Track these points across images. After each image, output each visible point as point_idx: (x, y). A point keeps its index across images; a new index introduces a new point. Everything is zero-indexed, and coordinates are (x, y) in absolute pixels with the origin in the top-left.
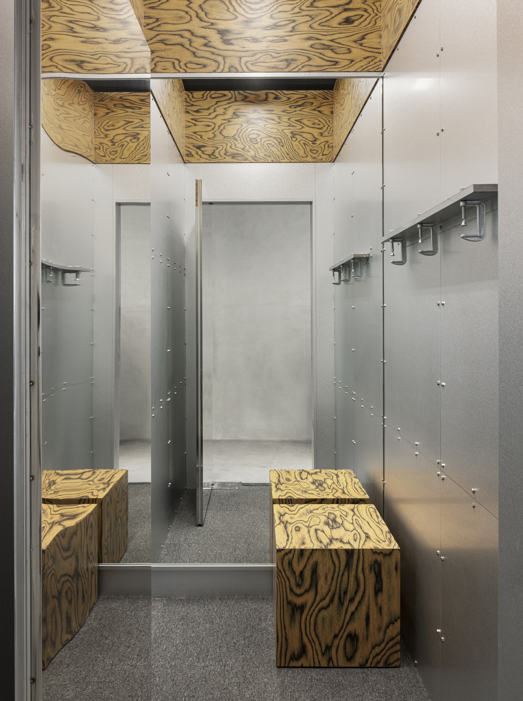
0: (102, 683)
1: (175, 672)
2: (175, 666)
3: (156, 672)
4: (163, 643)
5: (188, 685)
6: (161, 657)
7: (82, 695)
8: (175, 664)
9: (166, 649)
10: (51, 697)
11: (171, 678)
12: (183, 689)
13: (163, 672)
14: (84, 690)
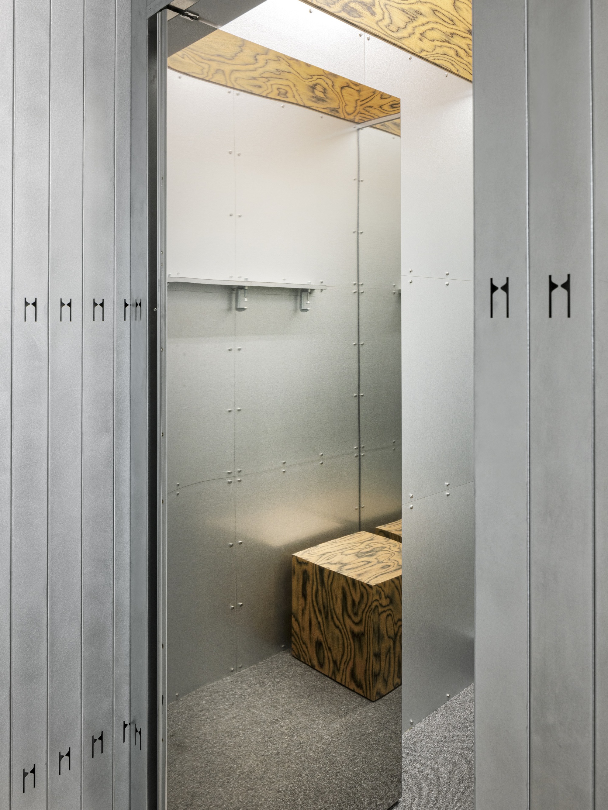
0: (395, 735)
1: (461, 761)
2: (466, 756)
3: (444, 750)
4: (470, 728)
5: (465, 780)
6: (459, 739)
7: (375, 735)
8: (467, 754)
9: (468, 735)
10: (360, 725)
11: (454, 763)
12: (459, 780)
13: (451, 755)
14: (379, 732)
